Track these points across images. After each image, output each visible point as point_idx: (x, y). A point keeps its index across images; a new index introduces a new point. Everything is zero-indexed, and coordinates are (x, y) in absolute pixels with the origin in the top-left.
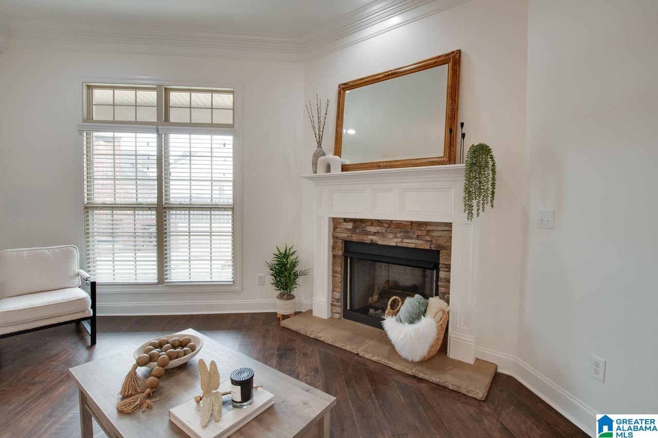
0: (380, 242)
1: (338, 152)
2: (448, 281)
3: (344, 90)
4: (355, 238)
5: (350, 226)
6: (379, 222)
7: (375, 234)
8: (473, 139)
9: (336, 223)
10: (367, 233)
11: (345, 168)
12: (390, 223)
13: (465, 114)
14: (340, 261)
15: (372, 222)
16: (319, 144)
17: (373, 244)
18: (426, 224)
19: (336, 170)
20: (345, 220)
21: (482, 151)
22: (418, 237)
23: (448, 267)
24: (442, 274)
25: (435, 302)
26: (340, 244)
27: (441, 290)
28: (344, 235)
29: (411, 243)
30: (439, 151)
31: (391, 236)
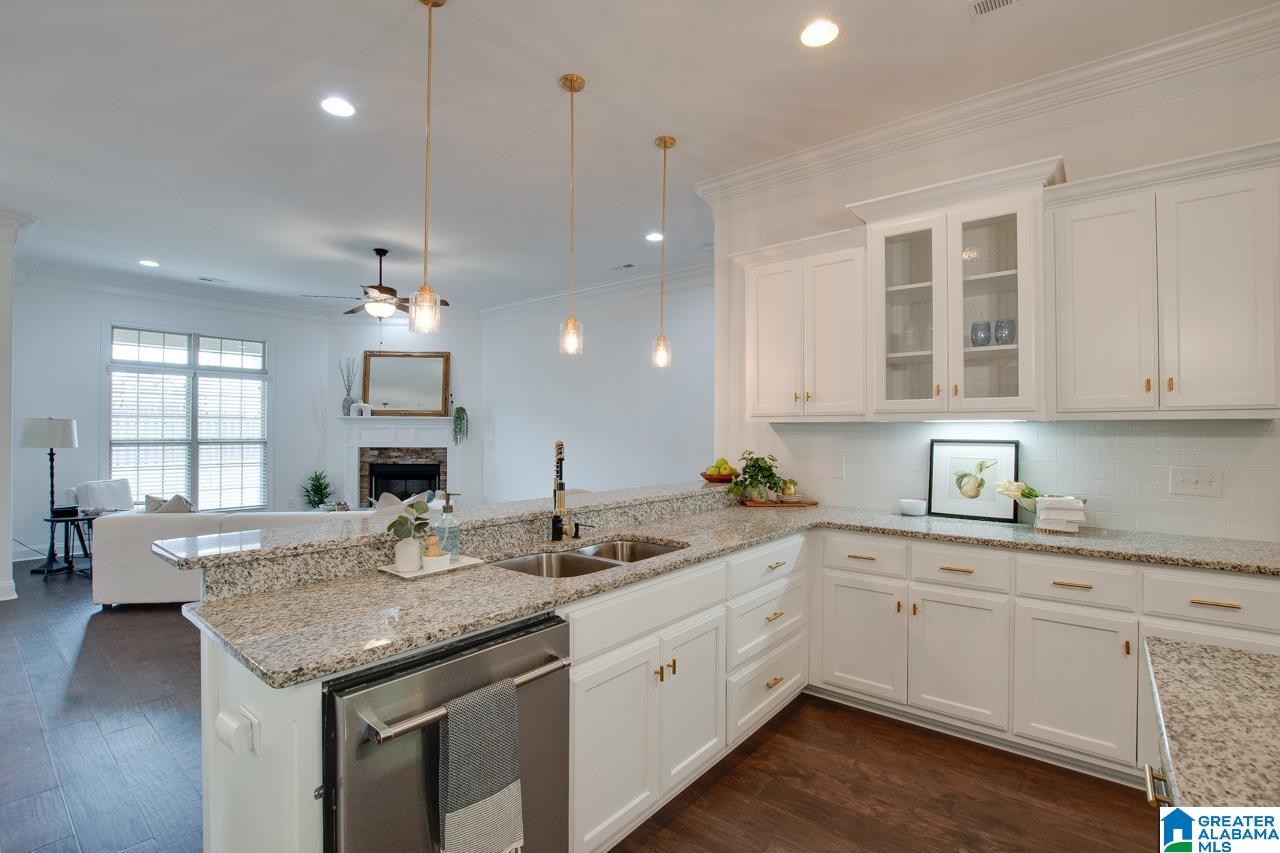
0: (401, 463)
1: (365, 399)
2: (446, 481)
3: (370, 356)
4: (380, 461)
5: (376, 453)
6: (399, 450)
7: (396, 457)
8: (457, 404)
9: (363, 451)
10: (390, 457)
11: (373, 413)
12: (408, 450)
13: (453, 389)
14: (367, 480)
15: (394, 449)
16: (349, 391)
17: (395, 465)
18: (431, 449)
19: (367, 415)
20: (372, 449)
21: (461, 411)
22: (426, 458)
23: (445, 473)
24: (442, 478)
25: (439, 492)
26: (367, 467)
27: (441, 487)
28: (371, 460)
29: (422, 461)
30: (439, 407)
31: (409, 458)
